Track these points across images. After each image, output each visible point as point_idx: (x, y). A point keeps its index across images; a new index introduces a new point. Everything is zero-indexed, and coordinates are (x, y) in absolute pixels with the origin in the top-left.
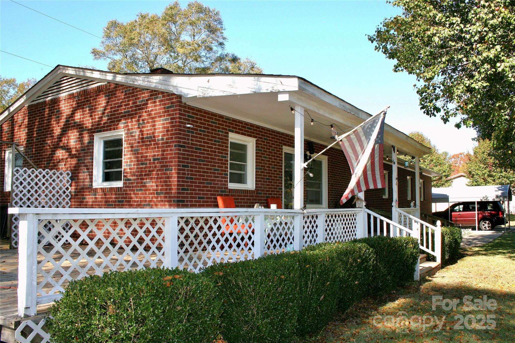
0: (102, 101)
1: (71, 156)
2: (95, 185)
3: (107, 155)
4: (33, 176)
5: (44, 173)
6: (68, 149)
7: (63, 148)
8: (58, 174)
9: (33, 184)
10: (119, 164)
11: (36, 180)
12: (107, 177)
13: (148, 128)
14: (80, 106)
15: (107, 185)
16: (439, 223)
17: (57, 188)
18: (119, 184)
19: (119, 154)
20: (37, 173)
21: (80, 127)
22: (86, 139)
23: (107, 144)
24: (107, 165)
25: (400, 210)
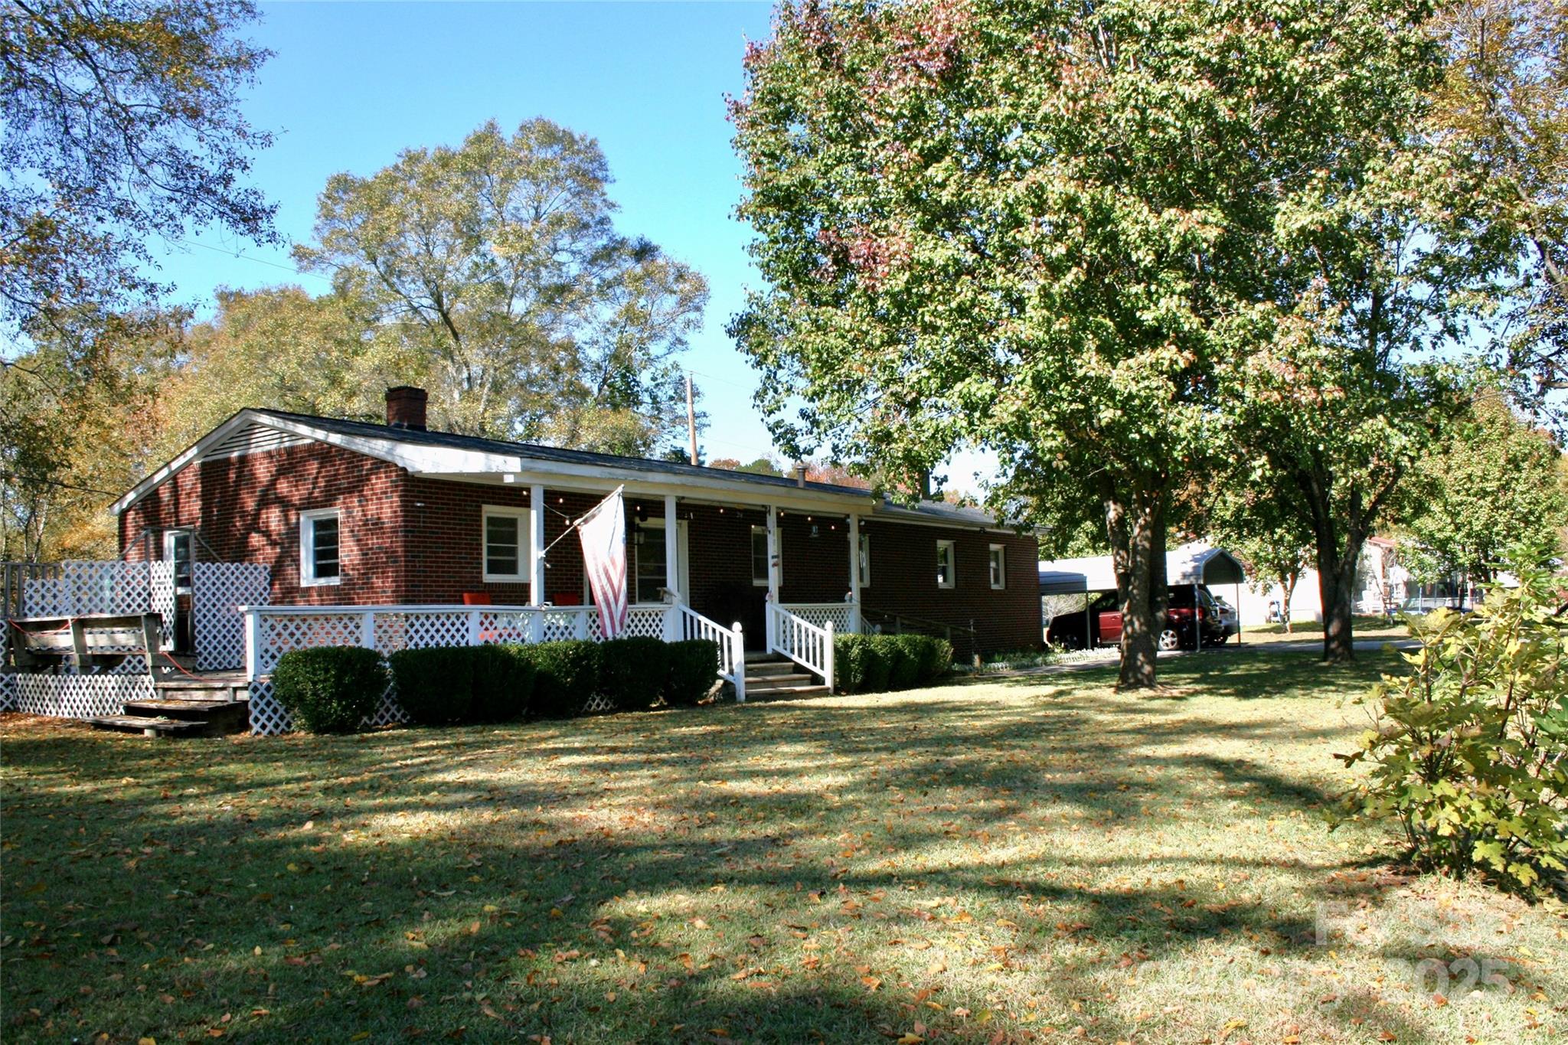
0: (313, 467)
1: (273, 544)
2: (304, 584)
3: (318, 541)
4: (218, 573)
5: (233, 568)
6: (267, 534)
7: (258, 530)
8: (251, 568)
9: (218, 584)
10: (334, 554)
11: (223, 579)
12: (321, 571)
13: (372, 509)
14: (282, 472)
15: (323, 582)
16: (829, 625)
17: (251, 589)
18: (335, 581)
19: (334, 540)
20: (223, 568)
21: (285, 504)
22: (293, 519)
23: (319, 525)
24: (319, 555)
25: (781, 608)
